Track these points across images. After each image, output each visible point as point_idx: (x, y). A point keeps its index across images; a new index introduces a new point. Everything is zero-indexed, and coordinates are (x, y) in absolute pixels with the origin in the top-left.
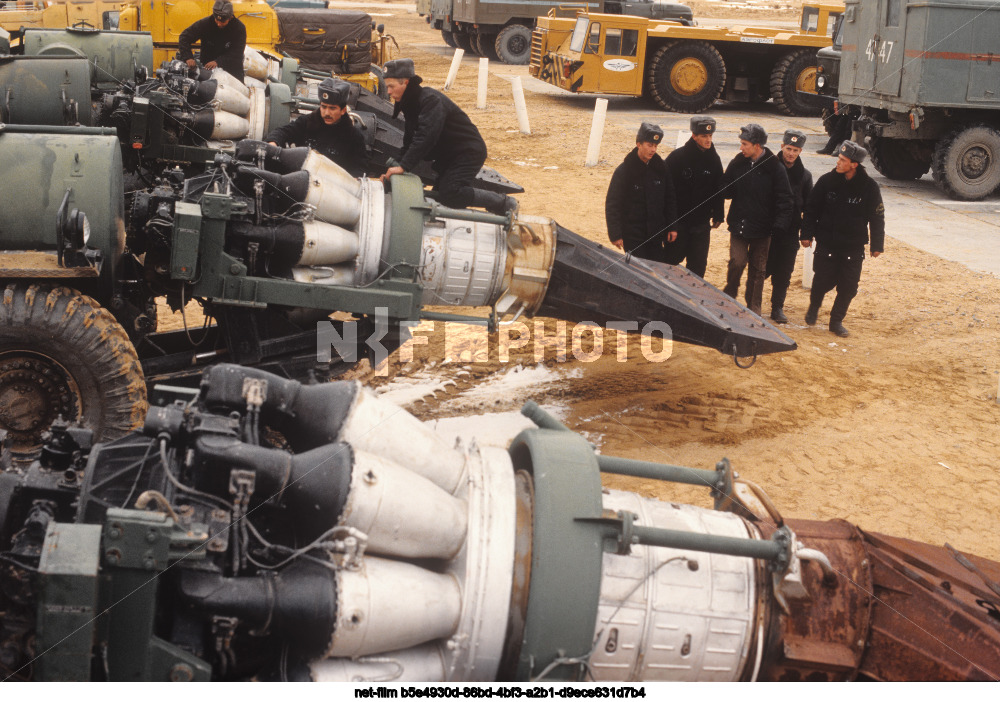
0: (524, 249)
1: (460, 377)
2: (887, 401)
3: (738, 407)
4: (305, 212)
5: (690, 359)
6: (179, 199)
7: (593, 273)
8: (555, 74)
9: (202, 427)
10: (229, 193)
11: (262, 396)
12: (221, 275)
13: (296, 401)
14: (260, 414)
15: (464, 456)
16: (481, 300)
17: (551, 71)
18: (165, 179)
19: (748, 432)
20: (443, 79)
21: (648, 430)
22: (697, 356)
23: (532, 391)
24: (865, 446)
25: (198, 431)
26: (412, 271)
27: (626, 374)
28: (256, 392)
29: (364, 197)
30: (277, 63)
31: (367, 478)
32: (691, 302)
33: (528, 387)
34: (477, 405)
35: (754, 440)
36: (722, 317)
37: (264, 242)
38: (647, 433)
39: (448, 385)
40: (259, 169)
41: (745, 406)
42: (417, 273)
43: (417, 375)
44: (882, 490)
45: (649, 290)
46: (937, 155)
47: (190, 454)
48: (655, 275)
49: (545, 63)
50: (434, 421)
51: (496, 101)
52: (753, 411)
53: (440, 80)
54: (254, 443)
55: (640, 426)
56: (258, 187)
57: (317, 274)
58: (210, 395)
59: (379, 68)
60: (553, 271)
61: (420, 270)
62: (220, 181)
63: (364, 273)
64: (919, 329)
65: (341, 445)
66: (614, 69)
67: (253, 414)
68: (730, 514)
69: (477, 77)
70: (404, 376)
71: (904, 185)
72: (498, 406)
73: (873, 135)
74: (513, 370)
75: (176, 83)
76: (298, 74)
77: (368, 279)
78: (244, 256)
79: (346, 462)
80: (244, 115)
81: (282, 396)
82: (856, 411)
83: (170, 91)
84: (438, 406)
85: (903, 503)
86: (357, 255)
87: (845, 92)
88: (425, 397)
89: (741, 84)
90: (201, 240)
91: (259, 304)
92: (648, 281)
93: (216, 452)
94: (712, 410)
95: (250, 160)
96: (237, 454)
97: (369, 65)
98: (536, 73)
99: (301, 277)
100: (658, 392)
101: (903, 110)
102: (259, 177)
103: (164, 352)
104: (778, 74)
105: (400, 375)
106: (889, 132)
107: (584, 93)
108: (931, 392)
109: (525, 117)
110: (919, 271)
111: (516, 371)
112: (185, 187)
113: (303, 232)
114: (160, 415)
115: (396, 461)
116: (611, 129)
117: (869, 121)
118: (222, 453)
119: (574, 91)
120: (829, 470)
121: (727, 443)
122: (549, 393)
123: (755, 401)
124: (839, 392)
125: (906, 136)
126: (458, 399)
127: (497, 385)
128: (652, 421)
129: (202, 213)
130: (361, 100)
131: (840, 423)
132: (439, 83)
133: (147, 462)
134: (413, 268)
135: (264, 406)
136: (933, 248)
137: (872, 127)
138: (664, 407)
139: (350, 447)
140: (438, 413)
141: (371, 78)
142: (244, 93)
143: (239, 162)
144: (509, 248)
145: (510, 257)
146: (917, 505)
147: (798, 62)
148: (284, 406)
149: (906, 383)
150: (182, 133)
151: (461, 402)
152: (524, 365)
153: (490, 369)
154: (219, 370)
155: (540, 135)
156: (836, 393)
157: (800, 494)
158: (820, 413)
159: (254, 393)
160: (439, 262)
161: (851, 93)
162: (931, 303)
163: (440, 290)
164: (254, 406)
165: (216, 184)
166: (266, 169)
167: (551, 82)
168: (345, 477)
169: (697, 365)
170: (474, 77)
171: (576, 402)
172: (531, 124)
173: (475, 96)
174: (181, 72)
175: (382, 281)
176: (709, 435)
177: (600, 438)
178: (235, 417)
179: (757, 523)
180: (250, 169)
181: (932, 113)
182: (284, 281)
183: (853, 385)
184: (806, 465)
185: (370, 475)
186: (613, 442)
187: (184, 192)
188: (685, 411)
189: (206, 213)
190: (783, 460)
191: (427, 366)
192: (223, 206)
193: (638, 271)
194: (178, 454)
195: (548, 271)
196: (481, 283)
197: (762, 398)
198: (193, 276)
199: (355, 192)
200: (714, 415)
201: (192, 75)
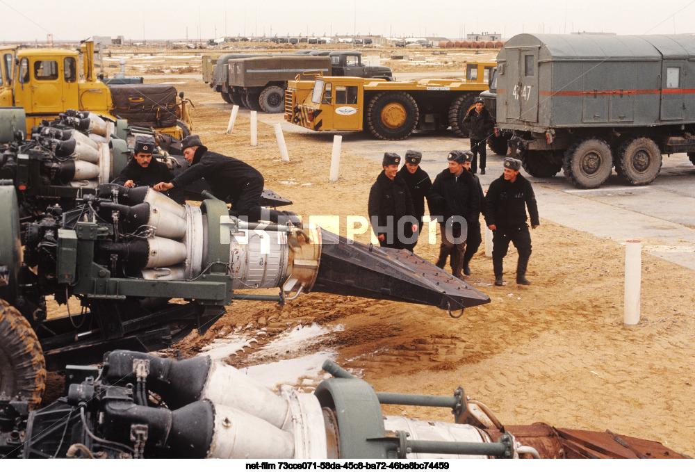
0: (301, 247)
1: (259, 336)
2: (552, 332)
3: (452, 343)
4: (148, 231)
5: (416, 312)
6: (59, 227)
7: (348, 260)
8: (303, 119)
9: (107, 396)
10: (95, 221)
11: (146, 371)
12: (93, 278)
13: (171, 372)
14: (146, 383)
15: (287, 401)
16: (273, 284)
17: (300, 117)
18: (49, 214)
19: (461, 360)
20: (226, 127)
21: (393, 364)
22: (421, 310)
23: (310, 342)
24: (540, 364)
25: (106, 399)
26: (225, 267)
27: (374, 326)
28: (142, 368)
29: (188, 218)
30: (113, 124)
31: (225, 423)
32: (416, 275)
33: (307, 339)
34: (274, 355)
35: (465, 365)
36: (438, 284)
37: (121, 253)
38: (392, 366)
39: (252, 342)
40: (115, 203)
41: (456, 342)
42: (228, 268)
43: (230, 336)
44: (555, 393)
45: (388, 269)
46: (566, 159)
47: (101, 415)
48: (389, 258)
49: (295, 112)
50: (245, 368)
51: (263, 140)
52: (463, 345)
53: (223, 127)
54: (144, 405)
55: (387, 361)
56: (115, 216)
57: (159, 273)
58: (110, 372)
59: (182, 122)
60: (321, 261)
61: (230, 266)
62: (88, 213)
63: (191, 270)
64: (567, 280)
65: (204, 401)
66: (343, 114)
67: (141, 383)
68: (467, 425)
69: (249, 123)
70: (221, 338)
71: (545, 181)
72: (288, 355)
73: (522, 149)
74: (296, 328)
75: (47, 143)
76: (128, 130)
77: (194, 274)
78: (108, 263)
79: (210, 413)
80: (96, 162)
81: (161, 370)
82: (532, 340)
83: (43, 149)
84: (246, 357)
85: (570, 401)
86: (186, 258)
87: (501, 121)
88: (236, 352)
89: (429, 119)
90: (77, 254)
91: (120, 297)
92: (387, 263)
93: (119, 413)
94: (435, 347)
95: (108, 197)
96: (135, 413)
97: (176, 121)
98: (289, 119)
99: (148, 276)
100: (397, 337)
101: (541, 131)
102: (115, 209)
103: (54, 333)
104: (453, 111)
105: (218, 337)
106: (533, 146)
107: (323, 130)
108: (580, 323)
109: (285, 150)
110: (562, 240)
111: (298, 329)
112: (64, 219)
113: (148, 245)
114: (78, 390)
115: (242, 409)
116: (344, 155)
117: (518, 140)
118: (124, 414)
119: (316, 130)
120: (518, 382)
121: (448, 368)
122: (322, 343)
123: (463, 338)
124: (519, 328)
125: (544, 148)
126: (260, 352)
127: (286, 340)
128: (395, 357)
129: (77, 236)
130: (172, 146)
131: (522, 349)
132: (222, 129)
133: (70, 422)
134: (225, 265)
135: (148, 378)
136: (570, 223)
137: (521, 144)
138: (402, 347)
139: (211, 403)
140: (247, 363)
141: (178, 130)
142: (96, 148)
143: (100, 199)
144: (289, 247)
145: (291, 253)
146: (580, 402)
147: (466, 101)
148: (162, 377)
149: (563, 318)
150: (53, 177)
151: (263, 353)
152: (303, 325)
153: (280, 329)
154: (116, 355)
155: (296, 162)
156: (517, 329)
157: (501, 400)
158: (507, 343)
159: (141, 370)
160: (243, 260)
161: (505, 122)
162: (573, 261)
163: (244, 279)
164: (142, 378)
165: (85, 216)
166: (119, 203)
167: (300, 125)
168: (210, 423)
169: (421, 316)
170: (246, 124)
171: (342, 348)
172: (289, 154)
173: (249, 137)
174: (50, 135)
175: (204, 275)
176: (434, 364)
177: (361, 372)
178: (130, 387)
179: (486, 430)
180: (108, 204)
181: (561, 132)
182: (137, 280)
183: (528, 322)
184: (502, 380)
185: (227, 421)
186: (370, 374)
187: (63, 222)
188: (416, 349)
189: (80, 236)
190: (487, 378)
191: (236, 330)
192: (92, 231)
193: (377, 256)
194: (92, 416)
195: (318, 261)
196: (272, 272)
197: (468, 336)
198: (73, 280)
199: (181, 215)
200: (437, 350)
201: (57, 136)
